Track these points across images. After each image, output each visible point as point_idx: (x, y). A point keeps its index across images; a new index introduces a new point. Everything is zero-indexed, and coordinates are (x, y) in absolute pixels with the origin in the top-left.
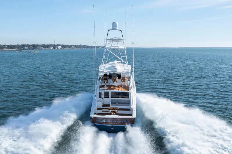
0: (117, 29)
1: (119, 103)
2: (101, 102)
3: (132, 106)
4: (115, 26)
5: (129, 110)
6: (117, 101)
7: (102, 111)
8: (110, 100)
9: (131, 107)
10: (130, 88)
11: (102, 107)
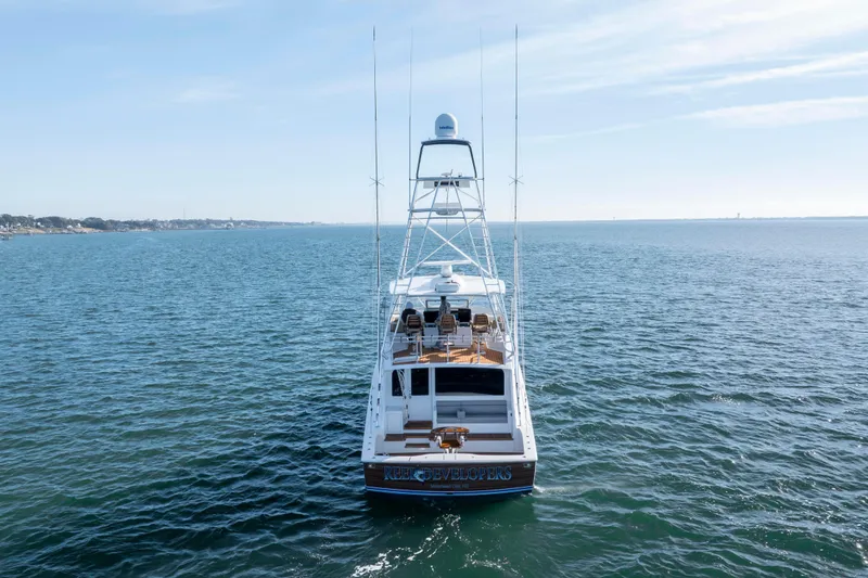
0: (455, 138)
1: (468, 414)
2: (401, 412)
3: (518, 423)
4: (447, 127)
5: (507, 437)
6: (461, 405)
7: (403, 443)
8: (434, 404)
9: (513, 425)
10: (508, 354)
11: (403, 431)
